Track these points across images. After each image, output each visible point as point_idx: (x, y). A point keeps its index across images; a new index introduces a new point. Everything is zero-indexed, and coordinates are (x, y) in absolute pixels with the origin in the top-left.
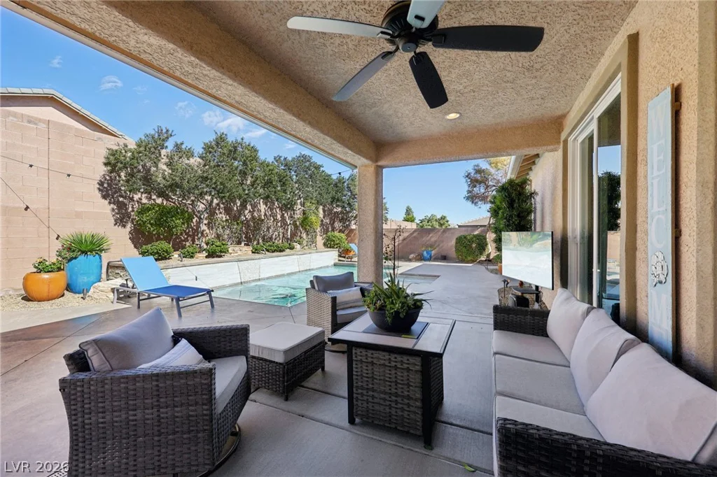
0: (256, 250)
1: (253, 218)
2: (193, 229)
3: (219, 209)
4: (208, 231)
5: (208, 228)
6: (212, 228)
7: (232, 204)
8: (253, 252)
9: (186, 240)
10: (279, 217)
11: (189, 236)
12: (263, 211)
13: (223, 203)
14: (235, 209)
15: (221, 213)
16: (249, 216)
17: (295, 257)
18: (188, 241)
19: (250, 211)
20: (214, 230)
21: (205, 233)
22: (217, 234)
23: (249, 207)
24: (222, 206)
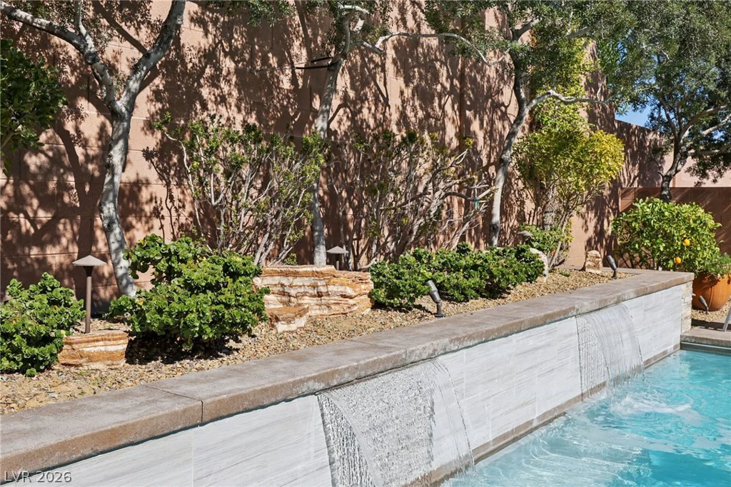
0: (393, 292)
1: (357, 128)
2: (82, 175)
3: (214, 82)
4: (159, 190)
5: (163, 174)
6: (181, 175)
7: (273, 61)
8: (377, 305)
9: (47, 234)
10: (451, 131)
11: (62, 211)
12: (395, 101)
13: (232, 54)
14: (286, 84)
15: (222, 100)
16: (341, 124)
17: (570, 325)
18: (55, 240)
19: (346, 102)
20: (191, 182)
21: (145, 194)
22: (205, 205)
23: (343, 81)
24: (228, 64)
